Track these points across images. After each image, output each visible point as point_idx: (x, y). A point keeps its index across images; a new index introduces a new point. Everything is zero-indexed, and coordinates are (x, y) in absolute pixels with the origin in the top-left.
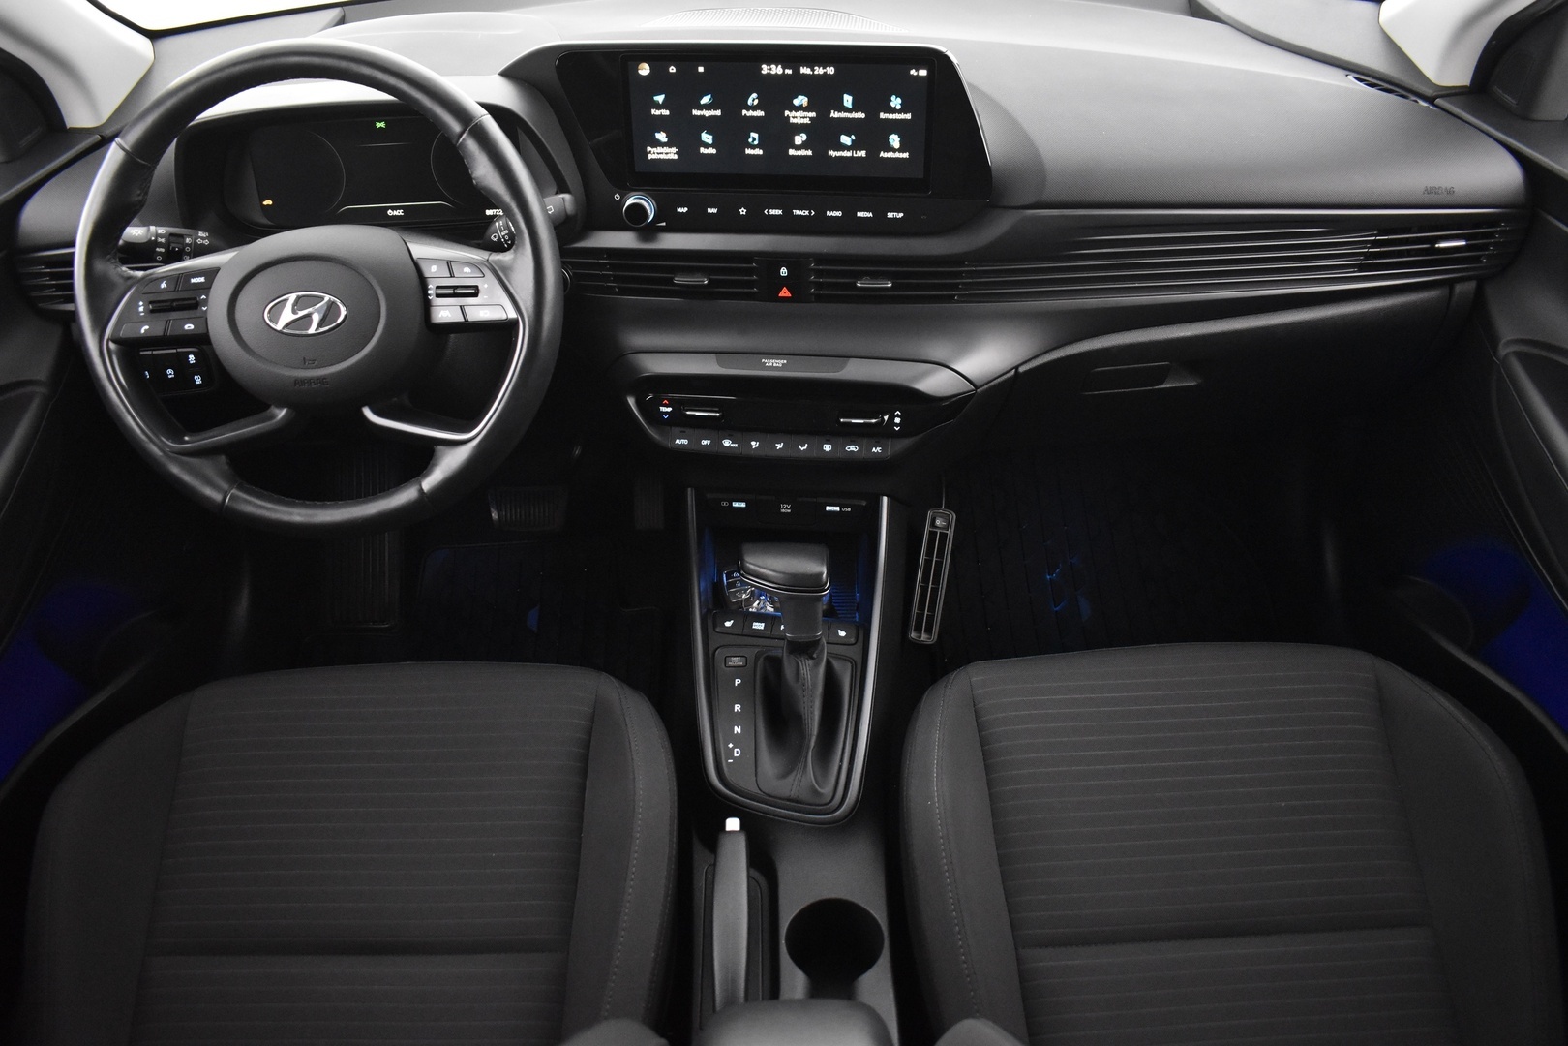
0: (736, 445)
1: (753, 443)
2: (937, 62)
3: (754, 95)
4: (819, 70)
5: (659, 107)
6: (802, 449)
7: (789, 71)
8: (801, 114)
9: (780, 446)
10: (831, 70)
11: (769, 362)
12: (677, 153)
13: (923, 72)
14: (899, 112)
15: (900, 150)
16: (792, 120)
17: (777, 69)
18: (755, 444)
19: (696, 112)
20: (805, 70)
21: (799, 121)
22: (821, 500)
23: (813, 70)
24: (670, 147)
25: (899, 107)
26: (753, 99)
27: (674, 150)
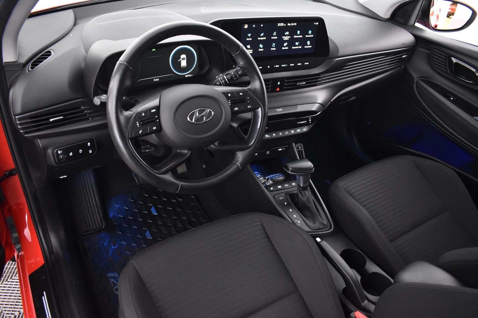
0: (269, 136)
1: (274, 134)
2: (321, 21)
3: (275, 32)
4: (292, 24)
5: (249, 37)
6: (286, 133)
7: (285, 25)
8: (287, 37)
9: (281, 134)
10: (295, 24)
11: (278, 110)
12: (252, 51)
13: (317, 24)
14: (310, 35)
15: (310, 45)
16: (284, 39)
17: (282, 24)
18: (274, 135)
19: (259, 39)
20: (289, 24)
21: (286, 39)
22: (277, 148)
23: (291, 24)
24: (251, 50)
25: (310, 33)
26: (275, 34)
27: (252, 50)
